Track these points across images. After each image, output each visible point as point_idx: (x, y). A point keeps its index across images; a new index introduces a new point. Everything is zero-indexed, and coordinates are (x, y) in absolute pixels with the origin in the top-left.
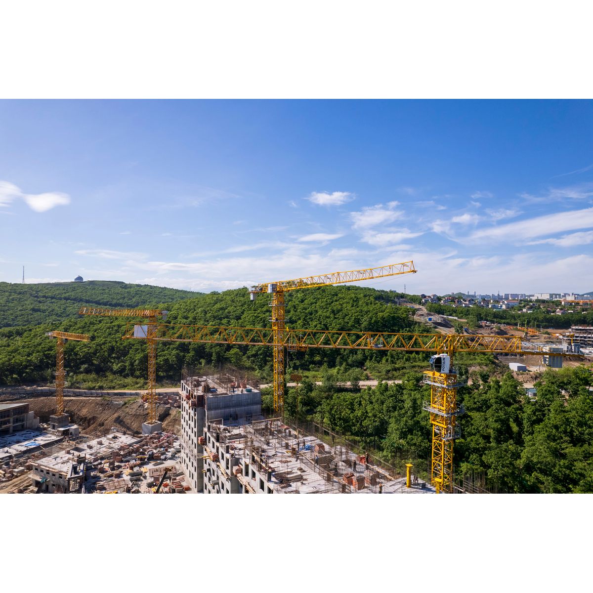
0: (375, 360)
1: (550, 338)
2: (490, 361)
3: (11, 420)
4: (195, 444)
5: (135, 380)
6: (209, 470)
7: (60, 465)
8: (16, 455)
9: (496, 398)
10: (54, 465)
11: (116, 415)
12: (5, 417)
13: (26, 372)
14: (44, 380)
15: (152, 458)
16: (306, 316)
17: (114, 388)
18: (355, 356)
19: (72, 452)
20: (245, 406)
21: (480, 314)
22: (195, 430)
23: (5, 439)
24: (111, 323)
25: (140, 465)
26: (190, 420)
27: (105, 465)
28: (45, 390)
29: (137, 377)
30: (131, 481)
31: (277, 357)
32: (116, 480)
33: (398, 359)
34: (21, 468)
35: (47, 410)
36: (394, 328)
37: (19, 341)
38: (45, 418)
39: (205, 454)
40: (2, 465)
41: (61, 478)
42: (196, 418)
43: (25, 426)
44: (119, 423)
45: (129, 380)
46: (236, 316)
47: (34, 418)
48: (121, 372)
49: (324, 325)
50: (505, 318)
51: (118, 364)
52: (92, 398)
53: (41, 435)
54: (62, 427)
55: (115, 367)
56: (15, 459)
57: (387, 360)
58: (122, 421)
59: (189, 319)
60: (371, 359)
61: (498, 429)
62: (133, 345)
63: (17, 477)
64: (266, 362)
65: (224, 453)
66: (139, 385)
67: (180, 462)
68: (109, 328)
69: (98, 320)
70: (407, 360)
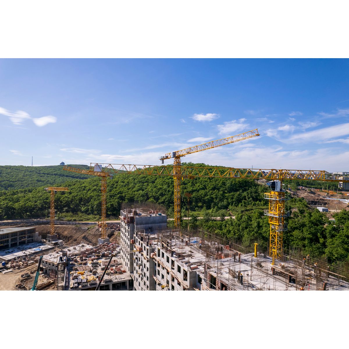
0: (235, 205)
1: (343, 196)
2: (305, 205)
3: (26, 236)
4: (129, 245)
5: (94, 216)
6: (137, 258)
7: (53, 259)
8: (29, 255)
9: (309, 222)
10: (49, 259)
11: (83, 235)
12: (23, 235)
13: (34, 212)
14: (44, 216)
15: (104, 256)
16: (193, 181)
17: (82, 220)
18: (222, 203)
19: (59, 252)
20: (158, 223)
21: (298, 182)
22: (129, 237)
23: (23, 246)
24: (81, 185)
25: (98, 259)
26: (125, 232)
27: (78, 259)
28: (44, 221)
29: (95, 215)
30: (92, 267)
31: (177, 202)
32: (84, 266)
33: (248, 205)
34: (32, 261)
35: (45, 232)
36: (246, 188)
37: (30, 195)
38: (44, 236)
39: (135, 249)
40: (22, 259)
41: (53, 266)
42: (129, 230)
43: (34, 240)
44: (85, 239)
45: (91, 216)
46: (152, 181)
47: (39, 236)
48: (86, 212)
49: (204, 185)
50: (314, 185)
51: (84, 207)
52: (70, 226)
53: (42, 245)
54: (54, 241)
55: (83, 209)
56: (28, 257)
57: (242, 205)
58: (87, 238)
59: (125, 183)
60: (232, 205)
61: (310, 238)
62: (93, 197)
63: (30, 266)
64: (169, 206)
65: (146, 246)
66: (96, 219)
67: (120, 258)
68: (79, 188)
69: (73, 184)
70: (254, 205)
